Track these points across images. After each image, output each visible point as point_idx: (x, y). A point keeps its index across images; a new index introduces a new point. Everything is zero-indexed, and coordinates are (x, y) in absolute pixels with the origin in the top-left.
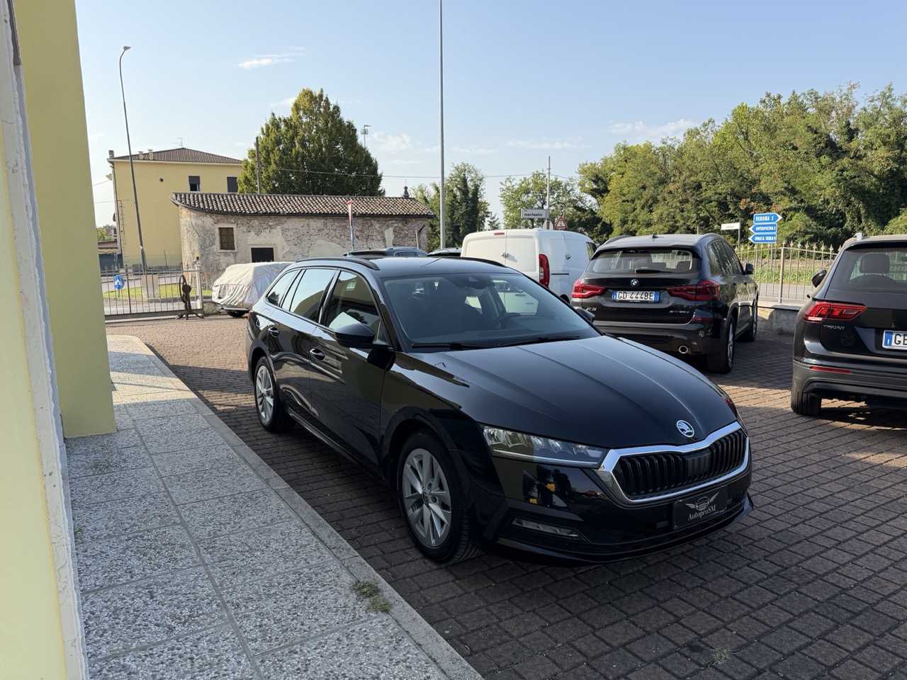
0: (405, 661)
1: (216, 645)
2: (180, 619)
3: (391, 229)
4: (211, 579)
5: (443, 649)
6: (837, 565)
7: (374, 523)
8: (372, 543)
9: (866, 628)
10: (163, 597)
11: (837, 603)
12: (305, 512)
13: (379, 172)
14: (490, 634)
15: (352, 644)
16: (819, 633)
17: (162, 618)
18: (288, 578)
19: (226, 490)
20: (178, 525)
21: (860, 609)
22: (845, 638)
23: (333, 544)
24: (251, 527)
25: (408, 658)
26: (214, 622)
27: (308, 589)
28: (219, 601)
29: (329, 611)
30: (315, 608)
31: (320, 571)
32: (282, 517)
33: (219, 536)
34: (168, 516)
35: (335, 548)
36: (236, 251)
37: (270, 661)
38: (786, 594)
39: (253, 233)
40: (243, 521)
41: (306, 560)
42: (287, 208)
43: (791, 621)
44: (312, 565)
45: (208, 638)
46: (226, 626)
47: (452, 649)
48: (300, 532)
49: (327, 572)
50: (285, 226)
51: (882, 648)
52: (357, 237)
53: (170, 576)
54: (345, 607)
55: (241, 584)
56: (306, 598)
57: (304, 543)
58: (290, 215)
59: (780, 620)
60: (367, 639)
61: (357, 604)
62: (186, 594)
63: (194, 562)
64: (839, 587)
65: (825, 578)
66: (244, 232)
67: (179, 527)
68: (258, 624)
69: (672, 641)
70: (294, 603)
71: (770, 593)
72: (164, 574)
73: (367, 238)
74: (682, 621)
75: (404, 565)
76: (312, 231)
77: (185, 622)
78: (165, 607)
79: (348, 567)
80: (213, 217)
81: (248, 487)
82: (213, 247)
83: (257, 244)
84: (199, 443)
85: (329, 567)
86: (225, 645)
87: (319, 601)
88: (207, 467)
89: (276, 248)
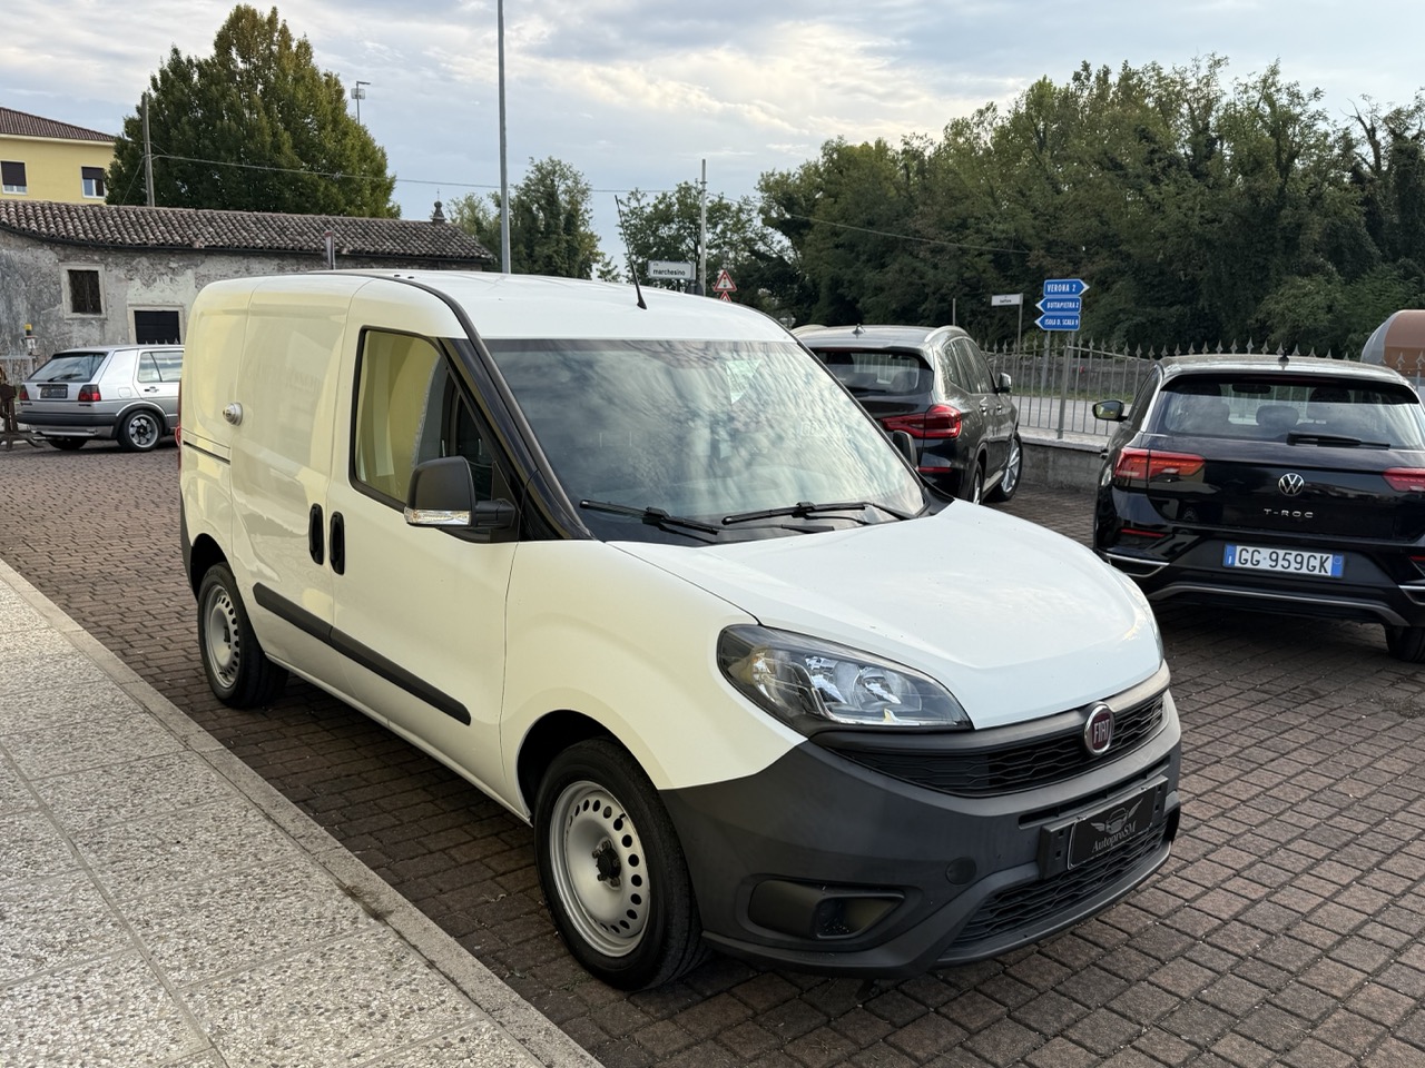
1: (117, 978)
2: (54, 947)
5: (466, 965)
7: (369, 801)
8: (365, 831)
10: (22, 917)
13: (389, 173)
14: (542, 948)
15: (330, 966)
17: (24, 947)
18: (227, 882)
19: (114, 755)
20: (36, 810)
23: (301, 831)
24: (162, 810)
25: (414, 979)
26: (110, 947)
27: (260, 896)
28: (116, 919)
29: (293, 925)
30: (273, 922)
31: (279, 870)
32: (214, 794)
33: (107, 826)
34: (14, 798)
35: (303, 836)
36: (102, 316)
37: (202, 995)
39: (137, 282)
40: (148, 802)
41: (255, 855)
42: (206, 236)
44: (266, 863)
45: (102, 970)
46: (129, 952)
47: (480, 965)
48: (245, 816)
49: (290, 871)
50: (202, 270)
53: (29, 886)
54: (319, 918)
55: (150, 895)
56: (257, 908)
57: (252, 831)
60: (353, 958)
61: (339, 913)
62: (60, 912)
63: (68, 865)
66: (120, 280)
67: (37, 814)
68: (181, 947)
70: (238, 917)
72: (19, 885)
75: (416, 860)
77: (63, 949)
78: (26, 931)
79: (325, 863)
80: (57, 249)
81: (154, 749)
82: (57, 308)
83: (146, 302)
84: (61, 680)
85: (294, 864)
86: (131, 978)
87: (278, 912)
88: (78, 718)
89: (184, 311)
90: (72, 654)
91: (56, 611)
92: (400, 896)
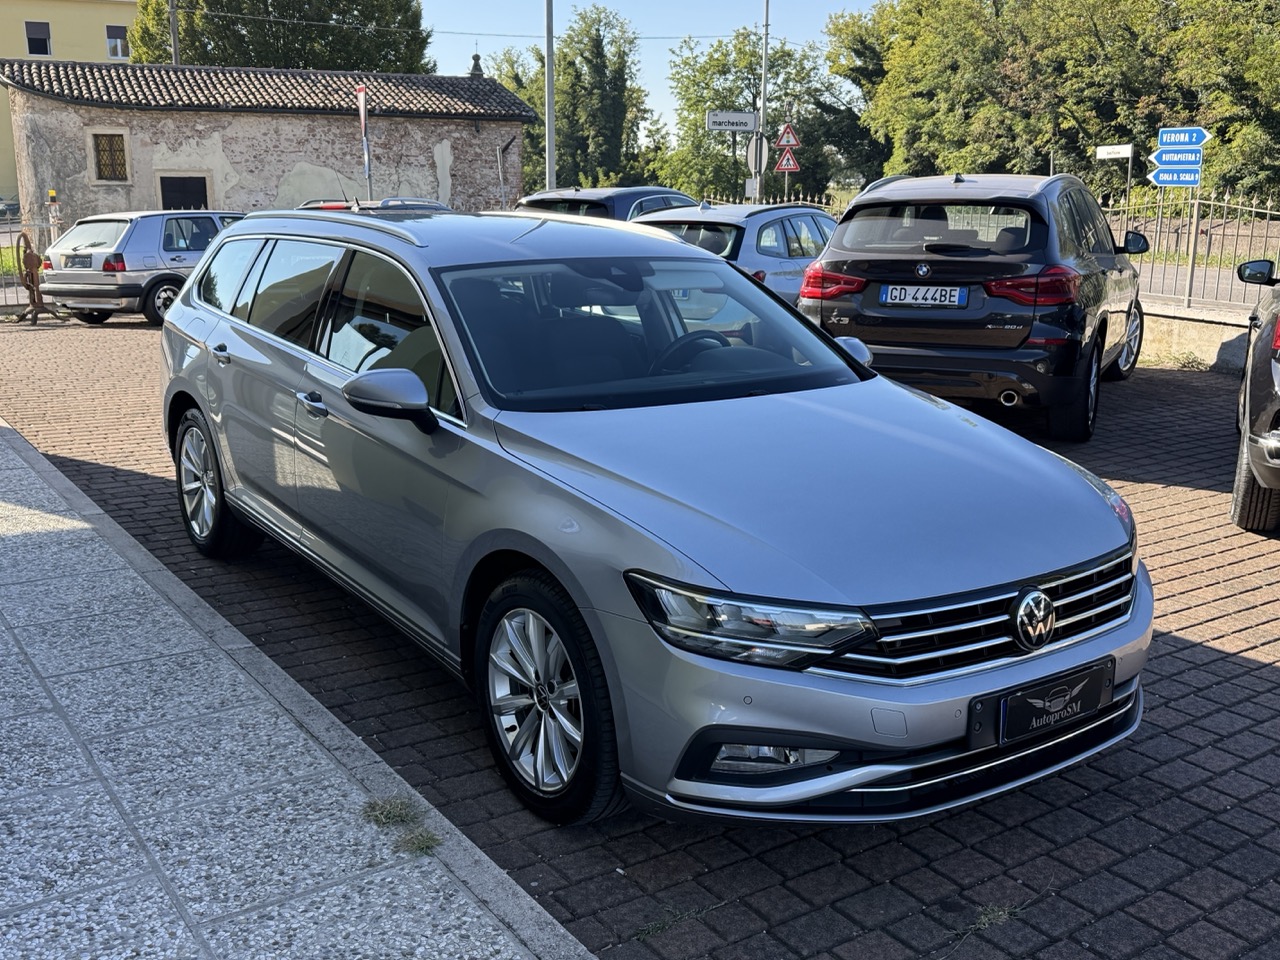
0: (459, 928)
1: (132, 908)
2: (65, 868)
3: (447, 144)
4: (115, 801)
5: (524, 907)
6: (1210, 774)
7: (411, 708)
8: (406, 742)
9: (1238, 873)
10: (32, 833)
11: (1199, 835)
12: (282, 688)
13: (425, 25)
14: (607, 887)
15: (368, 903)
16: (1158, 880)
17: (33, 867)
18: (254, 800)
19: (134, 651)
20: (49, 712)
21: (1233, 843)
22: (1200, 889)
23: (336, 743)
24: (185, 714)
25: (465, 923)
26: (126, 871)
27: (290, 817)
28: (132, 839)
29: (328, 852)
30: (304, 848)
31: (312, 787)
32: (241, 698)
33: (125, 731)
34: (28, 696)
35: (339, 748)
36: (129, 182)
37: (226, 932)
38: (1114, 822)
39: (163, 147)
40: (169, 705)
41: (286, 769)
42: (233, 96)
43: (1116, 863)
44: (298, 778)
45: (116, 898)
46: (146, 877)
47: (539, 908)
48: (275, 723)
49: (324, 788)
50: (230, 132)
51: (1257, 902)
52: (378, 158)
53: (41, 797)
54: (356, 845)
55: (170, 811)
56: (287, 831)
57: (283, 741)
58: (240, 110)
59: (1098, 862)
60: (395, 894)
61: (378, 839)
62: (72, 828)
63: (84, 775)
64: (1206, 809)
65: (1186, 795)
66: (144, 144)
67: (51, 715)
68: (203, 874)
69: (914, 896)
70: (266, 841)
71: (1088, 820)
72: (29, 795)
73: (398, 160)
74: (935, 865)
75: (465, 777)
76: (284, 144)
77: (75, 871)
78: (35, 849)
79: (363, 780)
80: (81, 111)
81: (176, 646)
82: (82, 175)
83: (173, 168)
84: (79, 567)
85: (328, 780)
86: (148, 908)
87: (311, 836)
88: (97, 609)
89: (212, 177)
90: (92, 539)
91: (76, 492)
92: (447, 822)
